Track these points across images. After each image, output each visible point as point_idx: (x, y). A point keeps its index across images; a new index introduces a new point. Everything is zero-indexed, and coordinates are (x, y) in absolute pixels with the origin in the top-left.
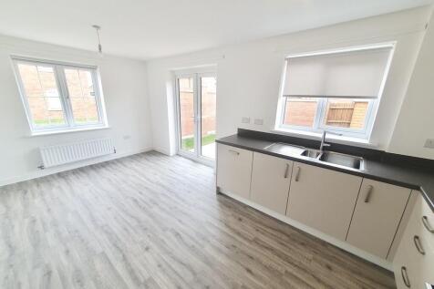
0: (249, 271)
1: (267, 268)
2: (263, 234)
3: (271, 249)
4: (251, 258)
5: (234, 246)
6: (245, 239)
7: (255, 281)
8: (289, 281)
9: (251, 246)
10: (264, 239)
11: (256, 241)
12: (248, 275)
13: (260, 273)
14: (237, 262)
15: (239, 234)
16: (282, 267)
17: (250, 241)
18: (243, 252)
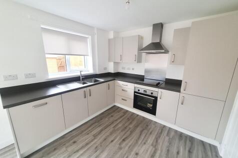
0: (112, 141)
1: (111, 134)
2: (91, 132)
3: (102, 130)
4: (105, 139)
5: (96, 147)
6: (92, 141)
7: (117, 139)
8: (118, 127)
9: (98, 138)
10: (94, 132)
11: (95, 136)
12: (114, 142)
13: (114, 137)
14: (107, 146)
15: (87, 144)
16: (111, 128)
17: (95, 138)
18: (101, 143)
